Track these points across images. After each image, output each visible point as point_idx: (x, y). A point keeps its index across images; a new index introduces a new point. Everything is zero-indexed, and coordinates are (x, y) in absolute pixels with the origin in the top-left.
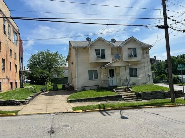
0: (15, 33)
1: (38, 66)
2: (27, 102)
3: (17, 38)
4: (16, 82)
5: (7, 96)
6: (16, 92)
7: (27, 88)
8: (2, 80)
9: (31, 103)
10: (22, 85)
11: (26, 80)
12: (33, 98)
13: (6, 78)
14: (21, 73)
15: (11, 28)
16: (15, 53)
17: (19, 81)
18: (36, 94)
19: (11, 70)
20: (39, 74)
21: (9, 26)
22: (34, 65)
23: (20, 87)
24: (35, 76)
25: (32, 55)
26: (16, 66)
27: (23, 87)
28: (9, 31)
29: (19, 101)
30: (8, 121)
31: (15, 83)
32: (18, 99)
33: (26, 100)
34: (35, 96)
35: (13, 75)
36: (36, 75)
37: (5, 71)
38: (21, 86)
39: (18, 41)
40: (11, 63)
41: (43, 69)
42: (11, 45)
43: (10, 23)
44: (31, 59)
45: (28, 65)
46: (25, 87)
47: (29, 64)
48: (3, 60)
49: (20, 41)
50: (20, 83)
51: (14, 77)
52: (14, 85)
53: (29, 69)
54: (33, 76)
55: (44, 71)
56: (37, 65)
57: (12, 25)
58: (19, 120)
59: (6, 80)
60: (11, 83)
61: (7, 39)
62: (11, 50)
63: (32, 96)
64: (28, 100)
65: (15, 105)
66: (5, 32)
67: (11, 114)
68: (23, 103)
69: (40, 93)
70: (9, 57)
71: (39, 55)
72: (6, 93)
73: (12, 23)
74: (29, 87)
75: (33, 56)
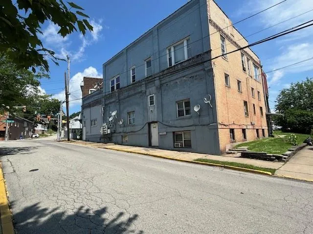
0: (256, 67)
1: (292, 106)
2: (285, 158)
3: (259, 72)
4: (263, 128)
5: (254, 147)
6: (265, 143)
7: (280, 138)
8: (247, 126)
9: (292, 160)
10: (271, 133)
11: (274, 127)
12: (294, 154)
13: (250, 124)
14: (268, 117)
15: (251, 62)
16: (259, 92)
17: (267, 128)
18: (297, 147)
19: (255, 113)
20: (295, 117)
21: (248, 60)
22: (287, 104)
23: (269, 136)
24: (289, 121)
25: (280, 92)
26: (261, 108)
27: (273, 136)
28: (248, 67)
29: (273, 156)
30: (264, 182)
31: (261, 130)
32: (271, 153)
33: (284, 155)
34: (296, 150)
35: (258, 120)
36: (291, 119)
37: (248, 115)
38: (271, 135)
39: (261, 75)
40: (254, 105)
41: (302, 110)
42: (252, 83)
43: (249, 55)
44: (281, 97)
45: (276, 106)
46: (276, 136)
47: (277, 104)
48: (245, 103)
49: (263, 75)
50: (268, 130)
51: (260, 123)
52: (260, 132)
53: (278, 111)
54: (286, 120)
55: (304, 112)
56: (290, 104)
57: (252, 58)
58: (279, 184)
59: (251, 127)
60: (257, 130)
61: (248, 76)
62: (252, 89)
63: (293, 151)
64: (286, 155)
65: (268, 161)
66: (244, 69)
67: (265, 172)
68: (279, 159)
69: (304, 147)
70: (251, 98)
71: (294, 90)
72: (253, 142)
73: (251, 55)
74: (282, 136)
75: (283, 92)
